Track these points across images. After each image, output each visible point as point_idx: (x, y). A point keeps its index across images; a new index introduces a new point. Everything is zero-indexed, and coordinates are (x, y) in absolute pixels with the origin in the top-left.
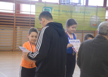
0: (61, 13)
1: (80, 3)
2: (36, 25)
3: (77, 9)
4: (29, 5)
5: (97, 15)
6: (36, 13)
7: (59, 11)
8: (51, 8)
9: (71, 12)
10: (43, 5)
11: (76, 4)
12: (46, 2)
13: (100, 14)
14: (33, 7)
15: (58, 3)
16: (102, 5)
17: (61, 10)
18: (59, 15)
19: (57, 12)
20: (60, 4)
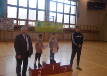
0: (46, 25)
1: (53, 21)
2: (35, 30)
3: (52, 24)
4: (32, 22)
5: (60, 26)
6: (35, 25)
7: (45, 24)
8: (41, 23)
9: (50, 25)
10: (38, 22)
11: (52, 21)
12: (39, 21)
13: (61, 26)
14: (34, 23)
15: (44, 21)
16: (62, 22)
17: (46, 24)
18: (45, 26)
19: (44, 25)
20: (45, 21)
